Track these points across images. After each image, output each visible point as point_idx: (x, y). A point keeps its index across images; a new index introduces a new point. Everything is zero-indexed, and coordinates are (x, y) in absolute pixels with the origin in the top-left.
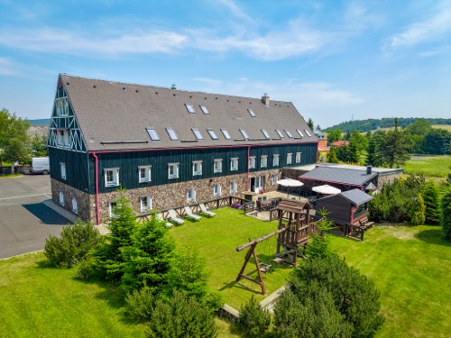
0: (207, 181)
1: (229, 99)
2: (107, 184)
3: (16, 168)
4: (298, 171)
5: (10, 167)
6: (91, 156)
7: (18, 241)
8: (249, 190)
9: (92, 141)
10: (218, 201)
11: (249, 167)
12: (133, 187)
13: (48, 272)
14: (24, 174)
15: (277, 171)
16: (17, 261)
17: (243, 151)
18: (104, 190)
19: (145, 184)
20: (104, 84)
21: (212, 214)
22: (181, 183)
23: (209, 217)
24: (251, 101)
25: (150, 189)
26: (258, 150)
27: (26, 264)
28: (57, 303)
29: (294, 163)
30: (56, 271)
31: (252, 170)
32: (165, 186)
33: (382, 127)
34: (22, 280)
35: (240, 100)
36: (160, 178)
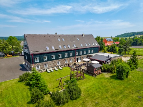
0: (63, 59)
1: (71, 36)
2: (36, 61)
3: (18, 54)
4: (91, 56)
5: (16, 54)
6: (31, 55)
7: (15, 75)
8: (76, 61)
9: (31, 51)
10: (65, 65)
11: (76, 55)
12: (42, 62)
13: (20, 83)
14: (20, 55)
15: (85, 55)
16: (14, 80)
17: (74, 51)
18: (35, 63)
19: (46, 61)
20: (36, 35)
21: (62, 69)
22: (56, 60)
23: (61, 70)
24: (78, 36)
25: (47, 62)
26: (78, 50)
27: (16, 81)
28: (20, 90)
29: (91, 53)
30: (21, 83)
31: (77, 56)
32: (51, 61)
33: (137, 35)
34: (14, 85)
35: (75, 36)
36: (49, 59)
